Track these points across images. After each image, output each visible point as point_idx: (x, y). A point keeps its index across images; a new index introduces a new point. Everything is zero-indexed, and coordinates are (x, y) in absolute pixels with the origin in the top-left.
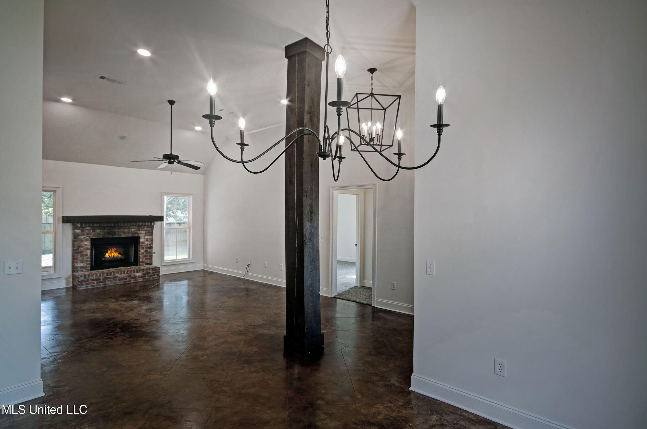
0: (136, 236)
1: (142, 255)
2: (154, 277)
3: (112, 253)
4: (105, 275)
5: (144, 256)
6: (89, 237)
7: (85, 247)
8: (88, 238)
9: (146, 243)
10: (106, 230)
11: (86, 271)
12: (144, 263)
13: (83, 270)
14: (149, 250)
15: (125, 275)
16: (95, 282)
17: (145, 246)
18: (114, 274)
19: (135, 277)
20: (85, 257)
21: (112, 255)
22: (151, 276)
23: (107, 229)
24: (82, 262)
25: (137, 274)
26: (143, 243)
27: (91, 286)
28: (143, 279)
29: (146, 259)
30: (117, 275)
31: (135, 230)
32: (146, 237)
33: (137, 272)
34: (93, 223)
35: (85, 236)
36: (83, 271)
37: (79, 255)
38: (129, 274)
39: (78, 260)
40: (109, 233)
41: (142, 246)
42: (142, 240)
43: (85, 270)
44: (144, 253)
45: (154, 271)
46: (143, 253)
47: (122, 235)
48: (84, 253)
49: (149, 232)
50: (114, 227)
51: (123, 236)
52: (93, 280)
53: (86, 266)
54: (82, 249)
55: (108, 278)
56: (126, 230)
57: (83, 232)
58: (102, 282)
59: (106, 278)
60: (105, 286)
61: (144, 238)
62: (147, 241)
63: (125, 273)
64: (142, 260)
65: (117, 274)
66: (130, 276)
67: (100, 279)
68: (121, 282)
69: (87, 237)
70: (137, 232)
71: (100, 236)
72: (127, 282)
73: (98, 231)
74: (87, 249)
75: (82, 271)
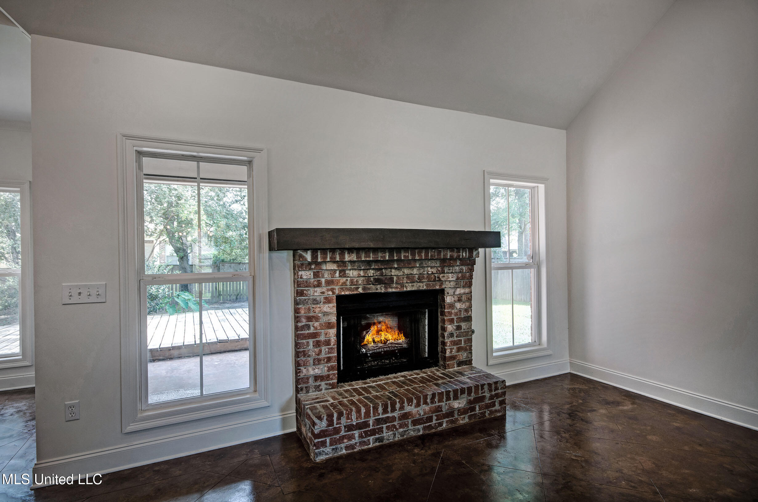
0: (437, 287)
1: (451, 339)
2: (493, 409)
3: (383, 333)
4: (380, 410)
5: (454, 343)
6: (332, 290)
7: (324, 319)
8: (330, 293)
9: (458, 305)
10: (371, 273)
11: (328, 387)
12: (455, 361)
13: (320, 385)
14: (464, 325)
15: (427, 408)
16: (356, 433)
17: (456, 314)
18: (402, 408)
19: (450, 413)
20: (324, 349)
21: (383, 339)
22: (488, 406)
23: (373, 269)
24: (317, 362)
25: (456, 404)
26: (452, 306)
27: (347, 448)
28: (470, 417)
29: (459, 350)
30: (408, 409)
31: (434, 270)
32: (459, 291)
33: (456, 398)
34: (343, 250)
35: (324, 289)
36: (321, 388)
37: (311, 341)
38: (437, 404)
39: (309, 356)
40: (378, 281)
41: (450, 313)
42: (448, 299)
43: (326, 384)
44: (455, 335)
45: (493, 393)
46: (451, 335)
47: (407, 285)
48: (322, 338)
49: (463, 277)
50: (388, 264)
51: (409, 288)
52: (350, 428)
53: (328, 373)
54: (317, 324)
55: (386, 420)
56: (415, 271)
57: (318, 277)
58: (373, 433)
59: (382, 419)
60: (381, 443)
61: (452, 294)
62: (459, 300)
63: (428, 401)
64: (451, 352)
65: (408, 405)
66: (439, 409)
67: (366, 424)
68: (419, 430)
69: (328, 290)
70: (438, 277)
71: (358, 288)
72: (433, 428)
73: (352, 273)
74: (329, 325)
75: (318, 388)
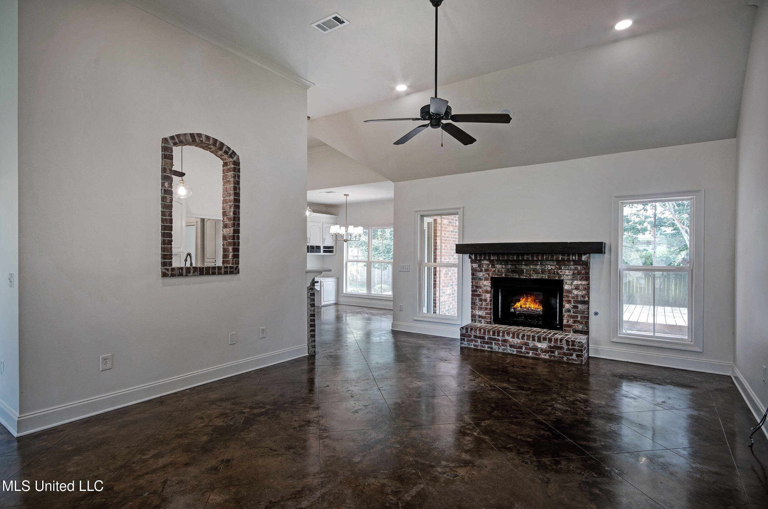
0: (557, 278)
1: (568, 313)
2: (571, 357)
3: (528, 303)
4: (491, 333)
5: (571, 317)
6: (488, 274)
7: (484, 288)
8: (487, 275)
9: (575, 292)
10: (509, 266)
11: (485, 322)
12: (571, 329)
13: (481, 321)
14: (580, 306)
15: (519, 341)
16: (479, 340)
17: (573, 298)
18: (503, 336)
19: (535, 349)
20: (484, 303)
21: (527, 306)
22: (564, 354)
23: (510, 264)
24: (481, 309)
25: (539, 345)
26: (569, 292)
27: (474, 345)
28: (550, 356)
29: (575, 322)
30: (507, 337)
31: (553, 267)
32: (575, 282)
33: (539, 341)
34: (490, 254)
35: (484, 273)
36: (481, 322)
37: (478, 298)
38: (526, 341)
39: (476, 305)
40: (514, 271)
41: (568, 297)
42: (566, 287)
43: (485, 321)
44: (572, 311)
46: (569, 311)
47: (533, 275)
48: (483, 297)
49: (579, 273)
50: (519, 262)
51: (535, 277)
52: (476, 337)
53: (485, 315)
54: (480, 290)
55: (495, 339)
56: (538, 267)
57: (480, 267)
58: (487, 343)
59: (492, 338)
60: (491, 350)
61: (570, 283)
62: (577, 288)
63: (520, 337)
64: (568, 322)
65: (507, 336)
66: (526, 344)
67: (484, 338)
68: (513, 351)
69: (486, 274)
70: (557, 272)
71: (502, 274)
72: (522, 353)
73: (499, 266)
74: (487, 292)
75: (480, 322)
